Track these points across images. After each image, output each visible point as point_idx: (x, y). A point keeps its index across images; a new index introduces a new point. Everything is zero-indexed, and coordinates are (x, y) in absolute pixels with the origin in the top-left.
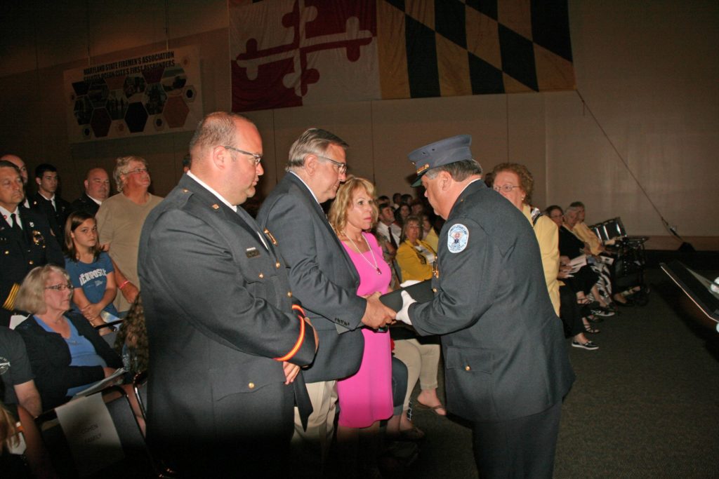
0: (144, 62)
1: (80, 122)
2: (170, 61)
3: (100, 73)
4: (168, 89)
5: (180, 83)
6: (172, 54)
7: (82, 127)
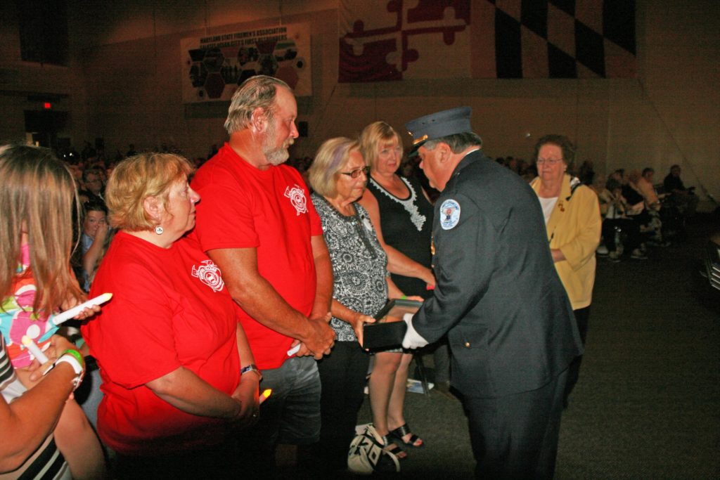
0: (258, 35)
1: (195, 85)
2: (282, 36)
3: (217, 43)
4: (280, 59)
5: (291, 55)
6: (285, 30)
7: (196, 90)
